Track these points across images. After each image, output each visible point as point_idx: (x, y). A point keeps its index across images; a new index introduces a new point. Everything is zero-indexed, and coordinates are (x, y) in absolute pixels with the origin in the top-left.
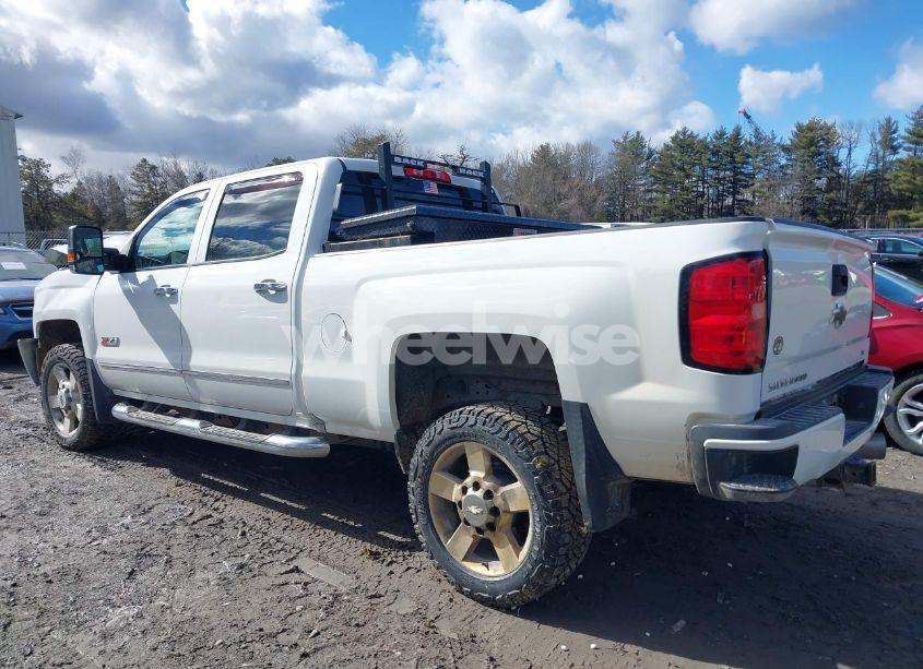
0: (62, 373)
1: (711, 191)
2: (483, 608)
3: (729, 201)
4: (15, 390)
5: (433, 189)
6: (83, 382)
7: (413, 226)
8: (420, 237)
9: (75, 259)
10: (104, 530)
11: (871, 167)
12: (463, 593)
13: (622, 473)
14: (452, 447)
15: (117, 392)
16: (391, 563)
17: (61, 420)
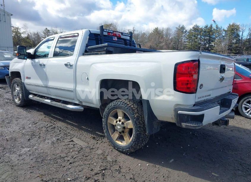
0: (17, 86)
1: (203, 43)
2: (120, 153)
3: (207, 45)
4: (6, 90)
5: (115, 39)
6: (22, 88)
7: (106, 49)
8: (109, 52)
9: (19, 55)
10: (24, 128)
11: (248, 37)
12: (115, 149)
13: (157, 119)
14: (114, 110)
15: (30, 92)
16: (98, 140)
17: (16, 98)
